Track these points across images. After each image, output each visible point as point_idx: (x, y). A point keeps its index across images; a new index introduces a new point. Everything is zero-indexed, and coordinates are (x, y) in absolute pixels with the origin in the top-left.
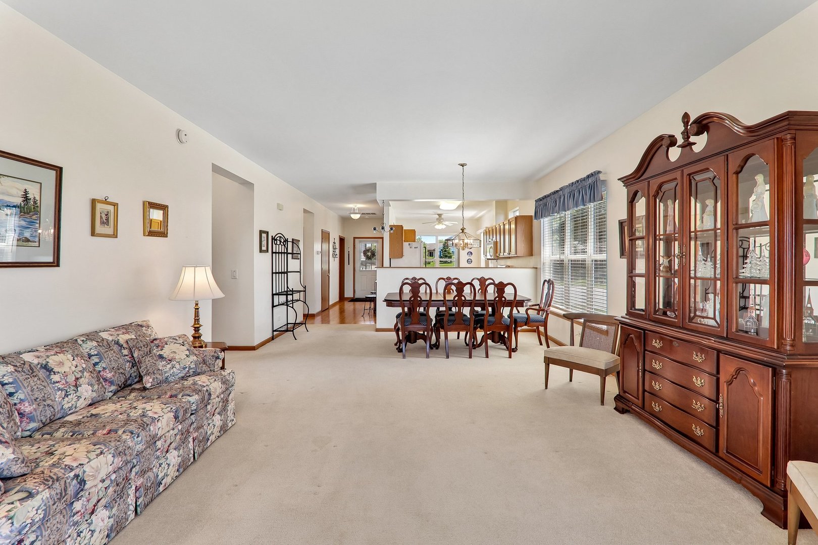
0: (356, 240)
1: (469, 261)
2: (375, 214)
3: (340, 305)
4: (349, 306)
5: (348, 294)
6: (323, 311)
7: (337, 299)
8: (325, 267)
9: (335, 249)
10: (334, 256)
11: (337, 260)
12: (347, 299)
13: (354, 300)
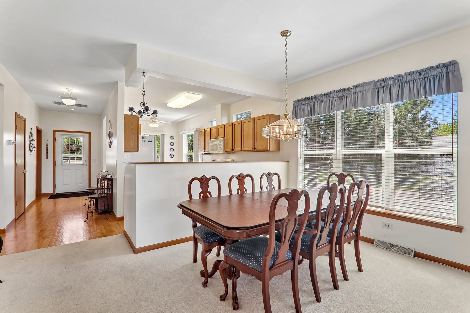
0: (57, 133)
1: (171, 156)
2: (86, 106)
3: (37, 206)
4: (47, 204)
5: (47, 188)
6: (17, 219)
7: (34, 198)
8: (20, 161)
9: (33, 140)
10: (31, 149)
11: (34, 153)
12: (45, 195)
13: (54, 196)
